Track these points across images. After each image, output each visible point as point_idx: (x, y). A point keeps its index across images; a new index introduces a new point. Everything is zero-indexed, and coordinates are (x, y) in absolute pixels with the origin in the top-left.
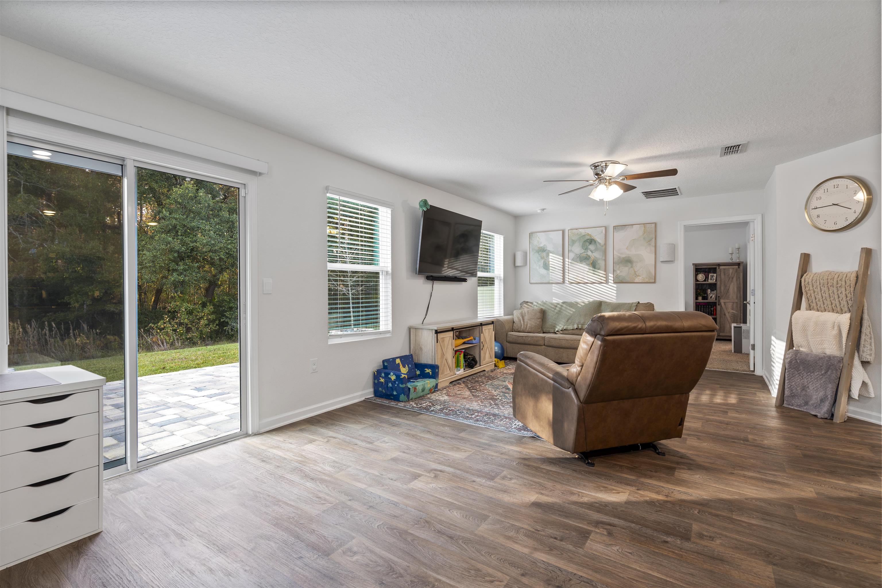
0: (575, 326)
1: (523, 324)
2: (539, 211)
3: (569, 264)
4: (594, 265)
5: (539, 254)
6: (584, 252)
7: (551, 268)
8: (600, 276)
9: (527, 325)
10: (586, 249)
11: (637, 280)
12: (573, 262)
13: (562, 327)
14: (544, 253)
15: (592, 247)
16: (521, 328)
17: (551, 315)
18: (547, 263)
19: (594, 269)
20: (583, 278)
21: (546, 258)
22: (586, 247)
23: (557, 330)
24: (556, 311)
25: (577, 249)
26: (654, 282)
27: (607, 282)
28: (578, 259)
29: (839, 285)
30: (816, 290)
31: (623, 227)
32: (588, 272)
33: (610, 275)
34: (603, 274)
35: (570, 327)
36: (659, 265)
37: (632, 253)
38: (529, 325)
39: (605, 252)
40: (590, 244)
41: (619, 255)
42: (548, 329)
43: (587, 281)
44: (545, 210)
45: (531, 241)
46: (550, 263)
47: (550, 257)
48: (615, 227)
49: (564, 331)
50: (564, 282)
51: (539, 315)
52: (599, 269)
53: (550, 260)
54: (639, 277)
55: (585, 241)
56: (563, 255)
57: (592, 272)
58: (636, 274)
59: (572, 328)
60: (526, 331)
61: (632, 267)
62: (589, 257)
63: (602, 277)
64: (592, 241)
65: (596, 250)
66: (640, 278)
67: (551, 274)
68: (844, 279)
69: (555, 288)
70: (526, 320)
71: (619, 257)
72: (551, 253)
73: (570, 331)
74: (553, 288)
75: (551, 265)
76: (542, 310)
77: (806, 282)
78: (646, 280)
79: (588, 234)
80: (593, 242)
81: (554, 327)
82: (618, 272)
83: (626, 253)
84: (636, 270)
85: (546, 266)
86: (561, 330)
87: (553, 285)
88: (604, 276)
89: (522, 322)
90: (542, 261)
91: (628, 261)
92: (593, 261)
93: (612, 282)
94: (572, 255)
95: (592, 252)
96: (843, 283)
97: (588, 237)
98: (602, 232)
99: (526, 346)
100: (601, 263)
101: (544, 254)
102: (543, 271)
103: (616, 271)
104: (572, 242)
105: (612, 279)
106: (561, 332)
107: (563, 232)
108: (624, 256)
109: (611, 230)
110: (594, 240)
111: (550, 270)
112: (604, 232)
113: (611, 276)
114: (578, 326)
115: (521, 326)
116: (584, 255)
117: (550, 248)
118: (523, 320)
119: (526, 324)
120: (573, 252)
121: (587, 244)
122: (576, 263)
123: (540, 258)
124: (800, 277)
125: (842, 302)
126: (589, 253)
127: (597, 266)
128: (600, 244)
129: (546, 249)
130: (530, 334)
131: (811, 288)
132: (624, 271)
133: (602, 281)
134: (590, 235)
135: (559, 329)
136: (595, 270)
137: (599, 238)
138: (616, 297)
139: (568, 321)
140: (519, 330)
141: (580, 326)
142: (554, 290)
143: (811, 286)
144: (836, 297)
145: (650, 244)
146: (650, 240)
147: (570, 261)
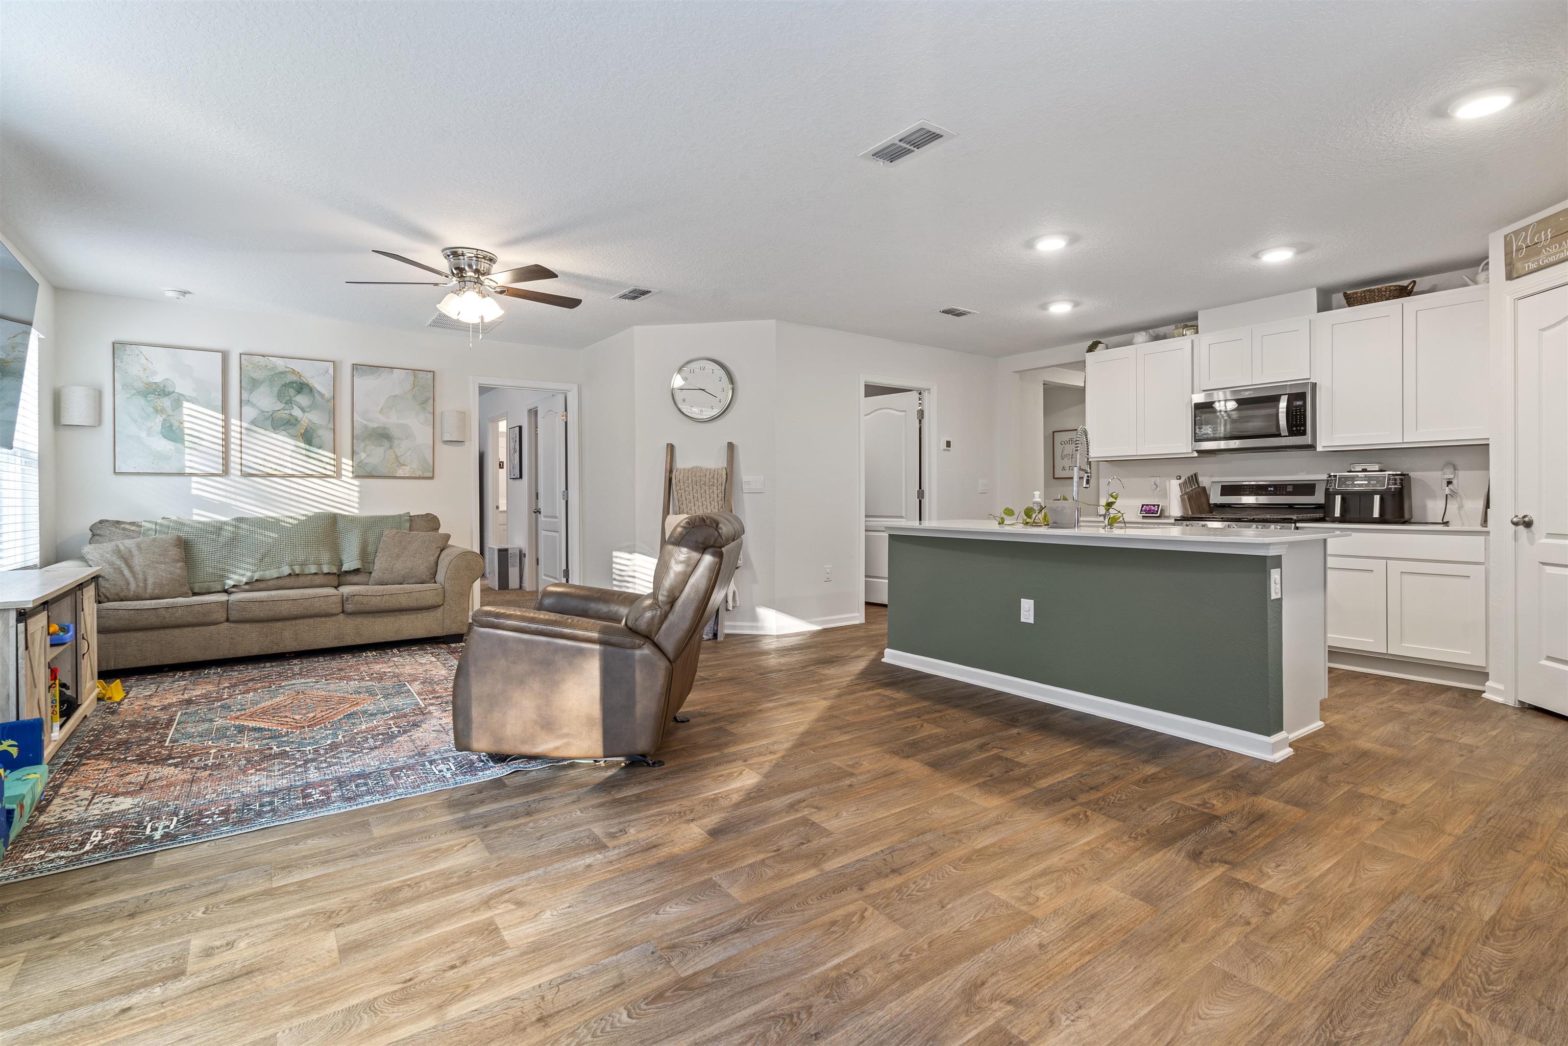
0: (286, 570)
1: (131, 579)
2: (170, 294)
3: (244, 431)
4: (308, 437)
5: (148, 401)
6: (284, 409)
7: (187, 438)
8: (322, 461)
9: (145, 580)
10: (289, 402)
11: (400, 473)
12: (254, 428)
13: (249, 574)
14: (166, 399)
15: (303, 400)
16: (129, 590)
17: (204, 549)
18: (176, 424)
19: (307, 447)
20: (281, 465)
21: (170, 412)
22: (288, 398)
23: (230, 583)
24: (222, 540)
25: (266, 400)
26: (432, 478)
27: (338, 475)
28: (269, 422)
29: (711, 483)
30: (687, 489)
31: (374, 368)
32: (293, 451)
33: (344, 460)
34: (331, 458)
35: (272, 573)
36: (440, 447)
37: (391, 420)
38: (150, 581)
39: (333, 414)
40: (299, 392)
41: (365, 422)
42: (206, 585)
43: (291, 472)
44: (187, 295)
45: (118, 363)
46: (186, 425)
47: (185, 411)
48: (355, 367)
49: (253, 585)
50: (226, 472)
51: (174, 552)
52: (320, 448)
53: (186, 418)
54: (404, 467)
55: (285, 385)
56: (225, 409)
57: (304, 452)
58: (398, 461)
59: (275, 575)
60: (147, 596)
61: (391, 448)
62: (297, 420)
63: (327, 463)
64: (302, 387)
65: (313, 406)
66: (407, 468)
67: (187, 451)
68: (716, 477)
69: (197, 487)
70: (137, 569)
71: (366, 427)
72: (188, 401)
73: (271, 583)
74: (194, 485)
75: (187, 431)
76: (179, 539)
77: (677, 480)
78: (418, 474)
79: (293, 372)
80: (306, 390)
81: (223, 577)
82: (363, 455)
83: (379, 420)
84: (399, 454)
85: (173, 432)
86: (246, 583)
87: (194, 479)
88: (332, 462)
89: (126, 572)
90: (159, 419)
91: (383, 436)
92: (306, 431)
93: (351, 475)
94: (250, 412)
95: (303, 410)
96: (715, 481)
97: (294, 378)
98: (327, 372)
99: (168, 631)
100: (326, 436)
101: (166, 402)
102: (165, 446)
103: (358, 453)
104: (250, 384)
105: (351, 469)
106: (247, 587)
107: (225, 356)
108: (375, 425)
109: (346, 372)
110: (307, 385)
111: (187, 444)
112: (331, 371)
113: (347, 464)
114: (293, 570)
115: (128, 584)
116: (284, 414)
117: (181, 386)
118: (130, 567)
119: (140, 576)
120: (253, 405)
121: (292, 392)
122: (262, 431)
123: (152, 410)
124: (668, 474)
125: (713, 502)
126: (297, 412)
127: (315, 441)
128: (322, 395)
129: (171, 390)
130: (161, 601)
131: (682, 487)
132: (375, 455)
133: (329, 473)
134: (298, 374)
135: (240, 581)
136: (312, 449)
137: (321, 385)
138: (358, 503)
139: (261, 560)
140: (122, 595)
141: (297, 570)
142: (194, 492)
143: (682, 484)
144: (708, 497)
145: (424, 409)
146: (426, 401)
147: (245, 425)
